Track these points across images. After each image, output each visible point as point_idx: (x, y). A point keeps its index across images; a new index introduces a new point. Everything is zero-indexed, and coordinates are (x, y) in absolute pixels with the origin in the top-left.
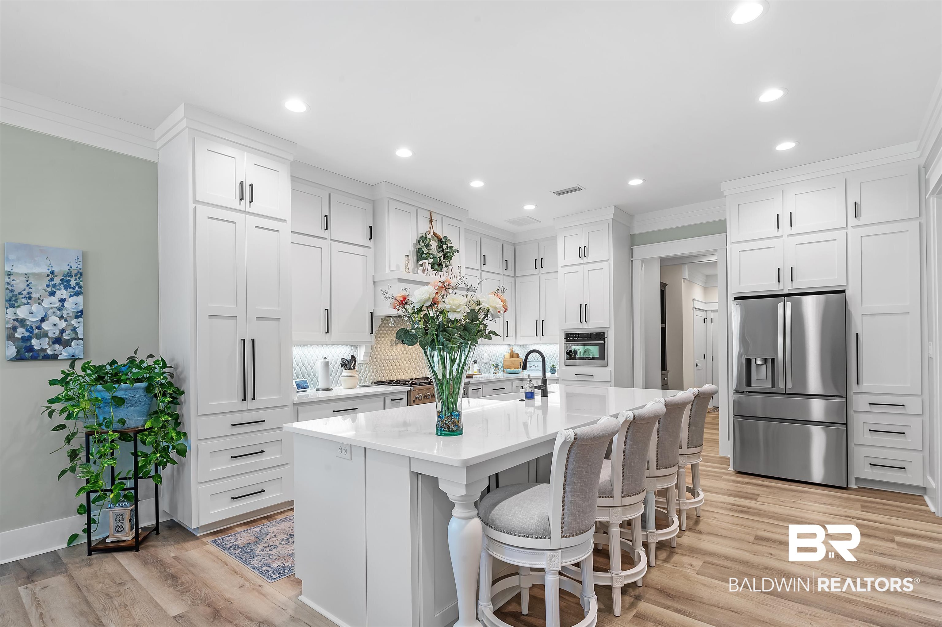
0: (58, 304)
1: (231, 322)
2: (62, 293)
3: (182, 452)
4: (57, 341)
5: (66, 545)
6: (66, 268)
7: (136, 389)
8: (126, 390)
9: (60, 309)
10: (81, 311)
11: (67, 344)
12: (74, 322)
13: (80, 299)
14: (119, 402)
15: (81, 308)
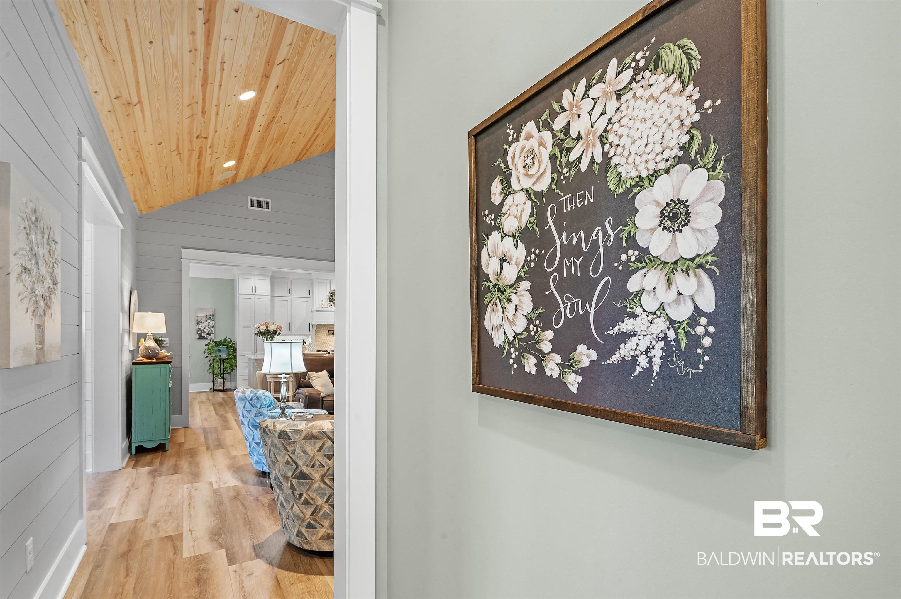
0: (208, 324)
1: (250, 328)
2: (209, 321)
3: (236, 367)
4: (208, 334)
5: (209, 390)
6: (210, 314)
7: (224, 347)
8: (221, 347)
9: (208, 325)
10: (213, 326)
11: (210, 335)
12: (212, 329)
13: (213, 322)
14: (219, 351)
15: (213, 325)
